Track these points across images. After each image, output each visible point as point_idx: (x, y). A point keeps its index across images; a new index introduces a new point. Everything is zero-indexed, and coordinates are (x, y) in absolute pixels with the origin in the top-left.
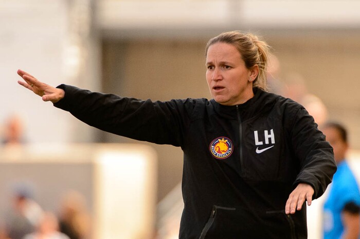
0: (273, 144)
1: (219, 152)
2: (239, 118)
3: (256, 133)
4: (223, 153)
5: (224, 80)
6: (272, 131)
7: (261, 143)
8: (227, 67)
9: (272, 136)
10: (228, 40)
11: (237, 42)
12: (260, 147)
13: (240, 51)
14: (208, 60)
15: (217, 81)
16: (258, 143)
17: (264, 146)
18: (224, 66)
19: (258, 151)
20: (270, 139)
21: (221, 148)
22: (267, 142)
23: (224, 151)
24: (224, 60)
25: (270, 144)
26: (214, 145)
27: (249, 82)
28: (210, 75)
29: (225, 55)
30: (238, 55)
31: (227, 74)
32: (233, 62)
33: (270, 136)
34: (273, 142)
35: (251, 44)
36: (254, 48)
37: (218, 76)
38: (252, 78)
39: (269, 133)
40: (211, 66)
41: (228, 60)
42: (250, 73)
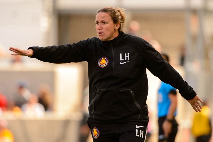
0: (128, 61)
1: (102, 64)
2: (112, 47)
3: (121, 54)
4: (104, 65)
5: (103, 29)
6: (128, 54)
7: (123, 60)
8: (105, 23)
9: (128, 57)
10: (105, 10)
11: (109, 12)
12: (122, 62)
13: (111, 16)
14: (96, 20)
15: (100, 29)
16: (121, 59)
17: (124, 61)
18: (103, 22)
19: (121, 63)
20: (127, 58)
21: (103, 62)
22: (126, 59)
23: (104, 64)
24: (103, 20)
25: (127, 60)
26: (100, 61)
27: (115, 30)
28: (97, 26)
29: (104, 17)
30: (110, 17)
31: (105, 26)
32: (107, 21)
33: (127, 56)
34: (128, 59)
35: (116, 12)
36: (118, 14)
37: (100, 27)
38: (117, 28)
39: (127, 55)
40: (98, 23)
41: (105, 20)
42: (116, 26)
